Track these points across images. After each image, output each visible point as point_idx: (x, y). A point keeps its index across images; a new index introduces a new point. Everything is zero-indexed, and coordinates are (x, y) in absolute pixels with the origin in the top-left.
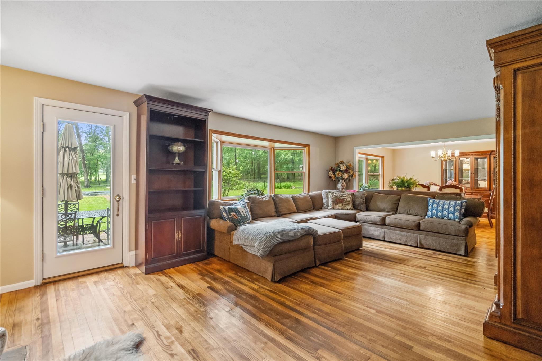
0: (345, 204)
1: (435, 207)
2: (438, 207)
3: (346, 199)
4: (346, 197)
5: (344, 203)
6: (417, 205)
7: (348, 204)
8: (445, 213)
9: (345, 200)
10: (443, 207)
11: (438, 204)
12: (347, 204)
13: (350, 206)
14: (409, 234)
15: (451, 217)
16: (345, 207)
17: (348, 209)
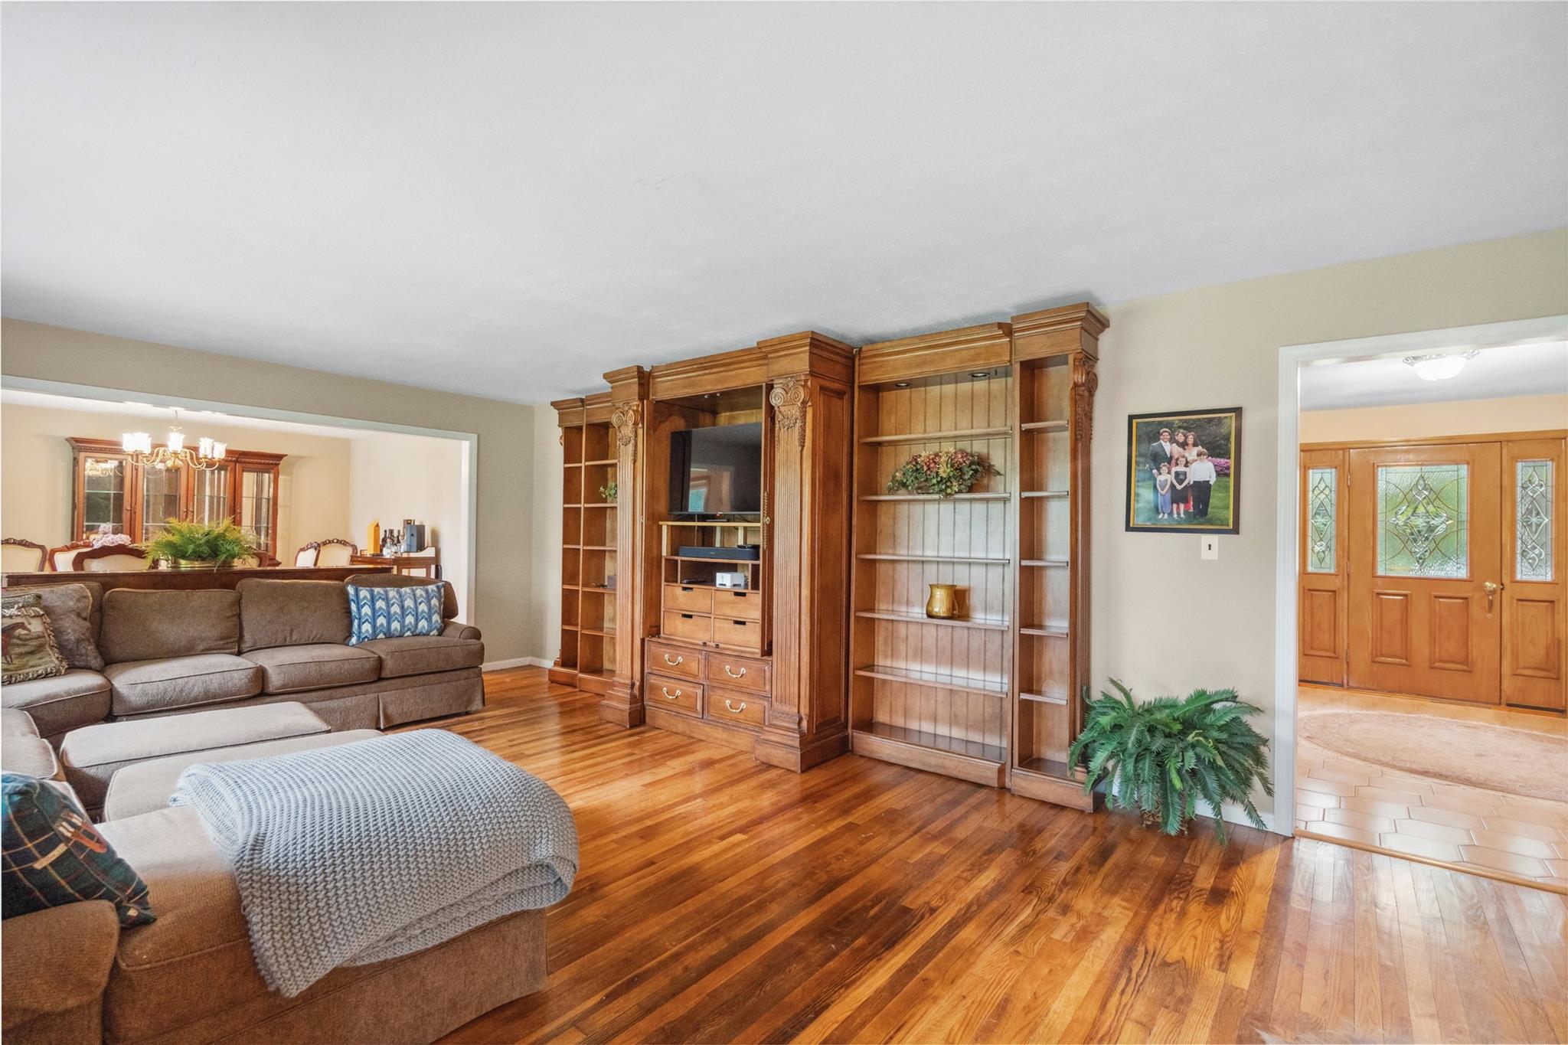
0: (21, 655)
1: (380, 608)
2: (389, 606)
3: (22, 626)
4: (19, 620)
5: (18, 650)
6: (315, 611)
7: (40, 648)
8: (410, 619)
9: (20, 632)
10: (402, 607)
11: (387, 600)
12: (32, 653)
13: (51, 659)
14: (348, 702)
15: (424, 627)
16: (23, 667)
17: (46, 676)
